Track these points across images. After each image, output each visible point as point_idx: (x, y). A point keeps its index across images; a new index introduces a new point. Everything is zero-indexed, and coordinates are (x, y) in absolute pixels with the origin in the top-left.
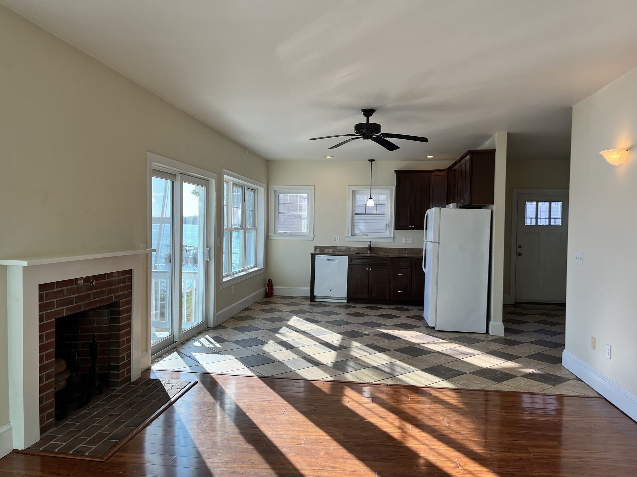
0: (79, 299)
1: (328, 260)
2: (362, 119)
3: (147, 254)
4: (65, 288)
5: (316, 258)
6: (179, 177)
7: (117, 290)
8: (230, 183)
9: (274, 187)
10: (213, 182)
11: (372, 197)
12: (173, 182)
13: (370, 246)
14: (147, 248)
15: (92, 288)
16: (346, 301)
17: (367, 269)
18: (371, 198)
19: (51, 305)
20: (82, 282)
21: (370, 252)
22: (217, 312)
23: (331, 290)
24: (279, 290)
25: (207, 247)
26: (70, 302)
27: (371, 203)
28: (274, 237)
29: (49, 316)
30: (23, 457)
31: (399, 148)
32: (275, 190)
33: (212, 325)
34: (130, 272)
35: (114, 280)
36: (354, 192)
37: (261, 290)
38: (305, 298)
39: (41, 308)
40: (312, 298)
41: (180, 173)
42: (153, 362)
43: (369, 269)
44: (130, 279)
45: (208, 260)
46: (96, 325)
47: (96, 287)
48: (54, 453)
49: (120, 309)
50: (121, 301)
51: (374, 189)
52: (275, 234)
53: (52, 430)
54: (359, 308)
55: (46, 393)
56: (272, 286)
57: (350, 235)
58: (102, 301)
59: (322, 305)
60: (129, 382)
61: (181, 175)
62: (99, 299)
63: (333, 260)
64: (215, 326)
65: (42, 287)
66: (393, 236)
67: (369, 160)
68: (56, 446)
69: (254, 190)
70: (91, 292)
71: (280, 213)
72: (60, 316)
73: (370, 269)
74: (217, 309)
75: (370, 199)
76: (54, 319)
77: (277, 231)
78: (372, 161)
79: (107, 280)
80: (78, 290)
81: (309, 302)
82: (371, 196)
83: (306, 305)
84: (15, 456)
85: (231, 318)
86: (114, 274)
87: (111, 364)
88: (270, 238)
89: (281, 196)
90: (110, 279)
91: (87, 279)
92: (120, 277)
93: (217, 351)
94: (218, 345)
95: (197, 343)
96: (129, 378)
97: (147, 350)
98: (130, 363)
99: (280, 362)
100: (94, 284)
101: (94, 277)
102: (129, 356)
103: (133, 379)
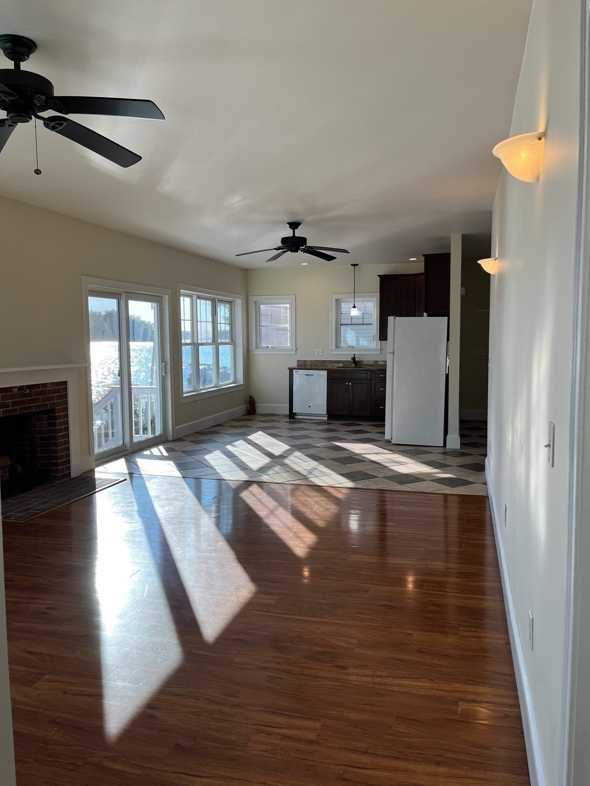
0: (14, 404)
1: (307, 375)
3: (86, 367)
4: (1, 394)
5: (294, 372)
6: (123, 296)
7: (53, 398)
8: (194, 298)
9: (252, 299)
10: (166, 298)
12: (119, 300)
13: (354, 359)
14: (86, 362)
15: (26, 395)
16: (326, 418)
18: (354, 307)
20: (16, 390)
21: (355, 366)
22: (176, 426)
23: (310, 407)
24: (261, 408)
25: (162, 362)
26: (6, 405)
27: (354, 312)
28: (256, 352)
31: (335, 258)
32: (256, 302)
33: (170, 438)
34: (65, 383)
35: (49, 390)
36: (337, 300)
37: (240, 409)
38: (286, 416)
40: (292, 415)
41: (124, 292)
42: (98, 465)
43: (348, 384)
44: (66, 389)
45: (164, 375)
46: (38, 429)
47: (30, 395)
49: (56, 415)
50: (56, 408)
51: (359, 297)
52: (256, 348)
54: (336, 425)
56: (254, 403)
57: (334, 348)
58: (36, 407)
59: (300, 421)
60: (69, 478)
61: (125, 295)
62: (33, 405)
63: (312, 375)
64: (174, 439)
66: (379, 348)
67: (352, 265)
69: (230, 302)
70: (25, 399)
71: (262, 326)
73: (350, 384)
74: (176, 422)
77: (259, 345)
78: (355, 265)
79: (41, 389)
80: (13, 396)
81: (288, 420)
82: (354, 304)
83: (284, 423)
85: (197, 433)
86: (48, 385)
88: (251, 353)
89: (262, 307)
90: (44, 389)
91: (21, 388)
92: (55, 388)
93: (162, 458)
94: (165, 454)
95: (147, 453)
96: (69, 474)
97: (89, 454)
98: (69, 462)
99: (211, 467)
100: (27, 391)
101: (29, 387)
102: (68, 455)
103: (73, 475)
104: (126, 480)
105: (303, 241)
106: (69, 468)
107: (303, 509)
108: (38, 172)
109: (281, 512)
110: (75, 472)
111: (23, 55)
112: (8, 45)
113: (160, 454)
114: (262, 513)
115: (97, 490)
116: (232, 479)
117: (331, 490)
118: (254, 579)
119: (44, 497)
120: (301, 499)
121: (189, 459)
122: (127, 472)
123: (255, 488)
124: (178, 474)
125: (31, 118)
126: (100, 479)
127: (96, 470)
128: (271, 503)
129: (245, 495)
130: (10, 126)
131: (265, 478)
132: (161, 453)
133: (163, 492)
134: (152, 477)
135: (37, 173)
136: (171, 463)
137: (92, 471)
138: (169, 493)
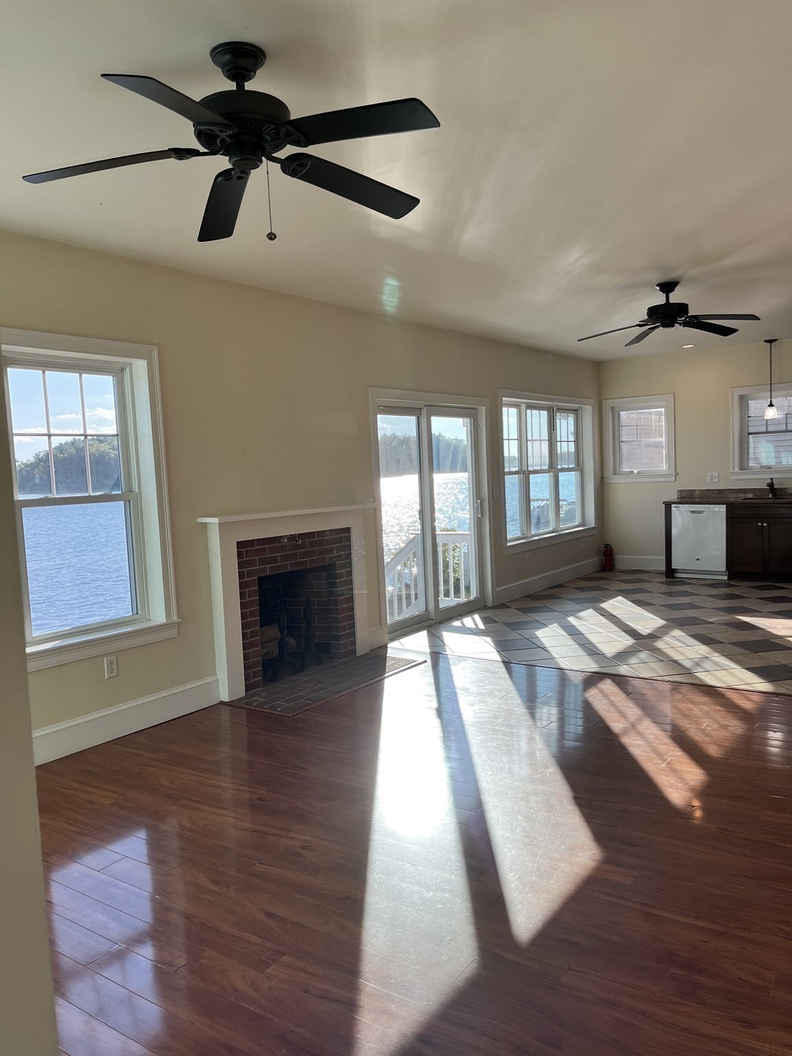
0: (283, 558)
1: (693, 512)
2: (659, 299)
3: (375, 508)
4: (267, 546)
5: (673, 509)
6: (424, 411)
7: (332, 550)
8: (522, 408)
9: (608, 404)
10: (483, 411)
11: (773, 403)
12: (418, 417)
13: (771, 485)
14: (374, 502)
15: (298, 547)
16: (726, 578)
17: (760, 524)
18: (771, 405)
19: (252, 563)
20: (286, 540)
21: (772, 496)
22: (497, 586)
23: (698, 560)
24: (624, 560)
25: (477, 499)
26: (274, 560)
27: (771, 414)
28: (615, 480)
29: (250, 574)
30: (227, 708)
31: (738, 330)
32: (613, 407)
33: (490, 603)
34: (348, 530)
35: (327, 539)
36: (741, 397)
37: (591, 562)
38: (660, 573)
39: (241, 565)
40: (670, 572)
41: (425, 406)
42: (392, 640)
43: (762, 524)
44: (349, 539)
46: (315, 590)
47: (303, 546)
48: (253, 706)
49: (337, 572)
50: (337, 563)
51: (779, 389)
52: (615, 475)
53: (260, 689)
54: (743, 588)
55: (252, 650)
56: (612, 555)
57: (737, 470)
58: (312, 562)
59: (683, 582)
60: (354, 656)
61: (427, 409)
62: (308, 559)
63: (702, 512)
64: (495, 604)
65: (240, 545)
67: (766, 341)
68: (256, 701)
69: (575, 411)
70: (298, 551)
71: (622, 442)
72: (263, 575)
73: (765, 525)
74: (497, 581)
75: (769, 406)
76: (256, 578)
77: (618, 470)
78: (771, 341)
80: (282, 548)
81: (664, 579)
82: (771, 401)
83: (657, 586)
84: (222, 707)
85: (527, 596)
86: (326, 533)
87: (332, 633)
88: (606, 481)
89: (623, 414)
90: (321, 538)
91: (292, 538)
92: (334, 536)
93: (475, 632)
94: (482, 626)
95: (457, 623)
96: (354, 651)
97: (381, 623)
98: (353, 634)
99: (544, 649)
100: (300, 542)
101: (300, 535)
102: (353, 626)
103: (359, 653)
104: (426, 661)
105: (682, 308)
106: (354, 643)
107: (684, 724)
108: (272, 236)
109: (647, 726)
110: (362, 647)
111: (249, 71)
112: (227, 57)
113: (474, 627)
114: (616, 726)
115: (386, 675)
116: (574, 668)
117: (731, 695)
118: (600, 836)
119: (319, 682)
120: (682, 706)
121: (514, 635)
122: (428, 650)
123: (608, 686)
124: (496, 656)
125: (261, 161)
126: (393, 659)
127: (390, 645)
128: (633, 711)
129: (593, 695)
130: (239, 178)
131: (623, 670)
132: (476, 624)
133: (473, 683)
134: (462, 658)
135: (271, 239)
136: (488, 639)
137: (385, 647)
138: (481, 685)
